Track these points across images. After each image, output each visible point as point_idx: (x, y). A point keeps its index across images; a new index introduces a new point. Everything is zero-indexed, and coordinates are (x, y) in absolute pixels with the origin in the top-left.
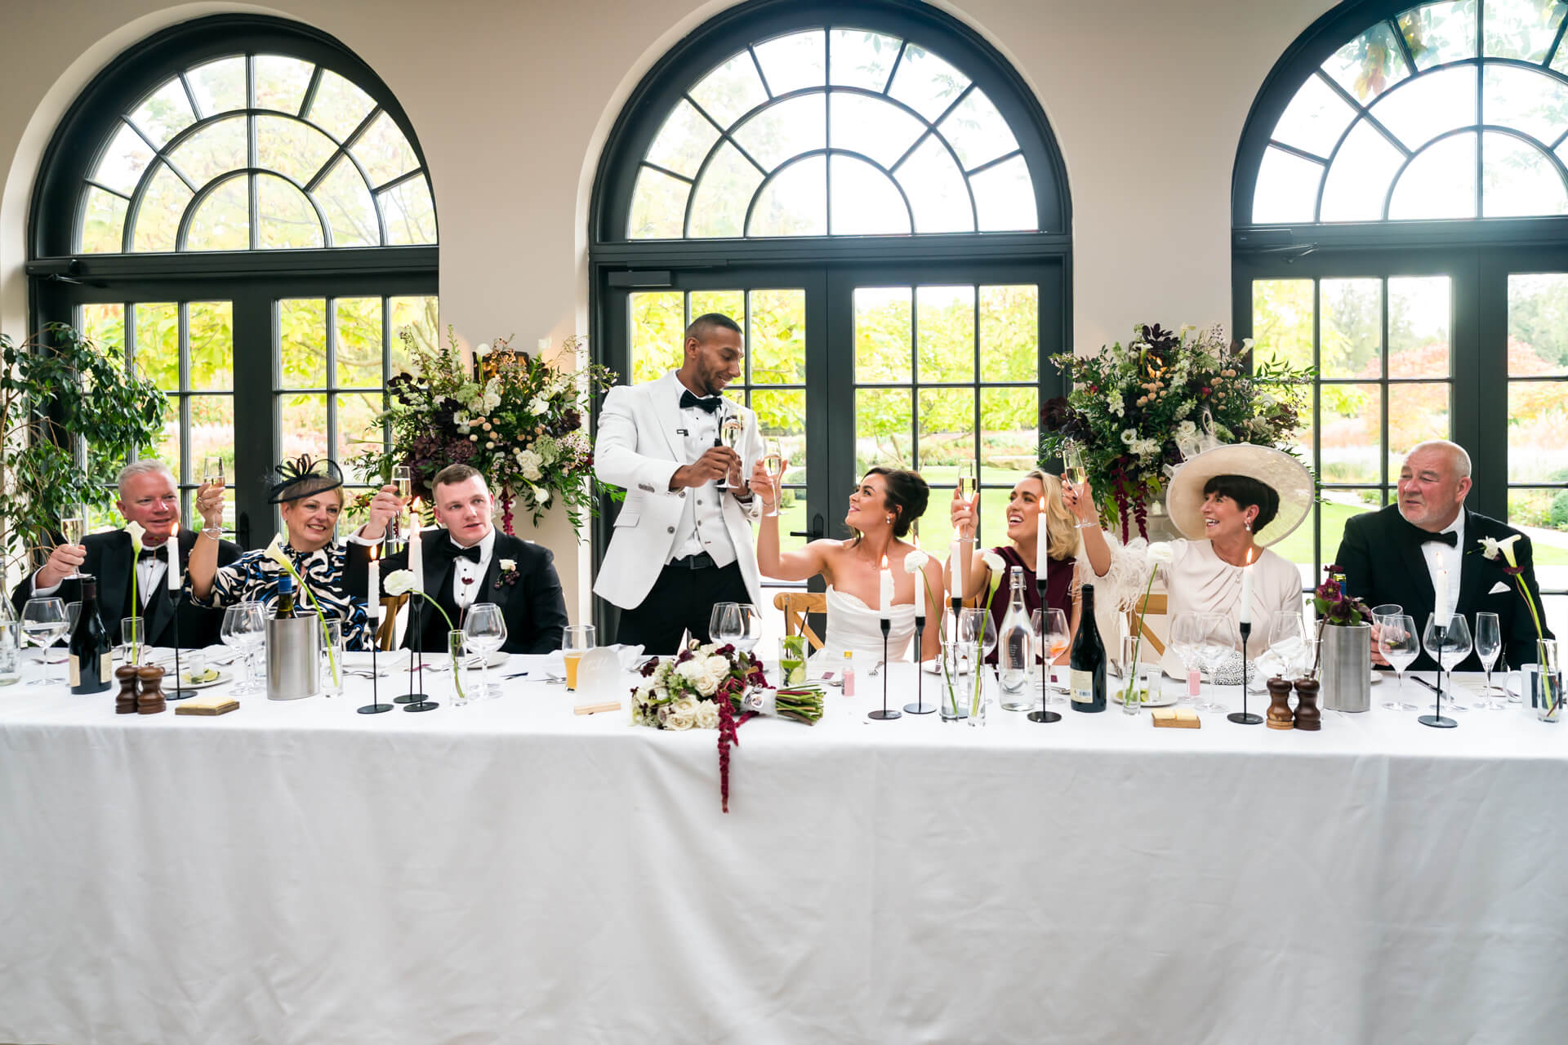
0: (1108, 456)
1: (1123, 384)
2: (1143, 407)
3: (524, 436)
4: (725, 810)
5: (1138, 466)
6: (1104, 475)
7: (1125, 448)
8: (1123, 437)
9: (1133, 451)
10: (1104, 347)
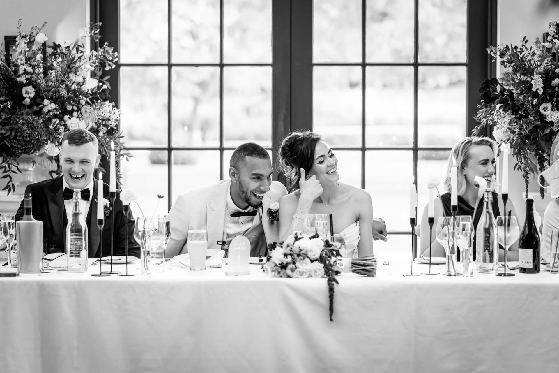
0: (531, 122)
1: (541, 69)
2: (556, 87)
3: (71, 107)
4: (331, 320)
5: (552, 131)
6: (528, 137)
7: (542, 118)
8: (541, 109)
9: (549, 119)
10: (524, 38)
